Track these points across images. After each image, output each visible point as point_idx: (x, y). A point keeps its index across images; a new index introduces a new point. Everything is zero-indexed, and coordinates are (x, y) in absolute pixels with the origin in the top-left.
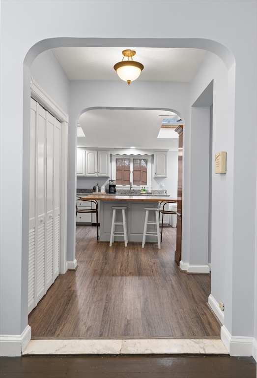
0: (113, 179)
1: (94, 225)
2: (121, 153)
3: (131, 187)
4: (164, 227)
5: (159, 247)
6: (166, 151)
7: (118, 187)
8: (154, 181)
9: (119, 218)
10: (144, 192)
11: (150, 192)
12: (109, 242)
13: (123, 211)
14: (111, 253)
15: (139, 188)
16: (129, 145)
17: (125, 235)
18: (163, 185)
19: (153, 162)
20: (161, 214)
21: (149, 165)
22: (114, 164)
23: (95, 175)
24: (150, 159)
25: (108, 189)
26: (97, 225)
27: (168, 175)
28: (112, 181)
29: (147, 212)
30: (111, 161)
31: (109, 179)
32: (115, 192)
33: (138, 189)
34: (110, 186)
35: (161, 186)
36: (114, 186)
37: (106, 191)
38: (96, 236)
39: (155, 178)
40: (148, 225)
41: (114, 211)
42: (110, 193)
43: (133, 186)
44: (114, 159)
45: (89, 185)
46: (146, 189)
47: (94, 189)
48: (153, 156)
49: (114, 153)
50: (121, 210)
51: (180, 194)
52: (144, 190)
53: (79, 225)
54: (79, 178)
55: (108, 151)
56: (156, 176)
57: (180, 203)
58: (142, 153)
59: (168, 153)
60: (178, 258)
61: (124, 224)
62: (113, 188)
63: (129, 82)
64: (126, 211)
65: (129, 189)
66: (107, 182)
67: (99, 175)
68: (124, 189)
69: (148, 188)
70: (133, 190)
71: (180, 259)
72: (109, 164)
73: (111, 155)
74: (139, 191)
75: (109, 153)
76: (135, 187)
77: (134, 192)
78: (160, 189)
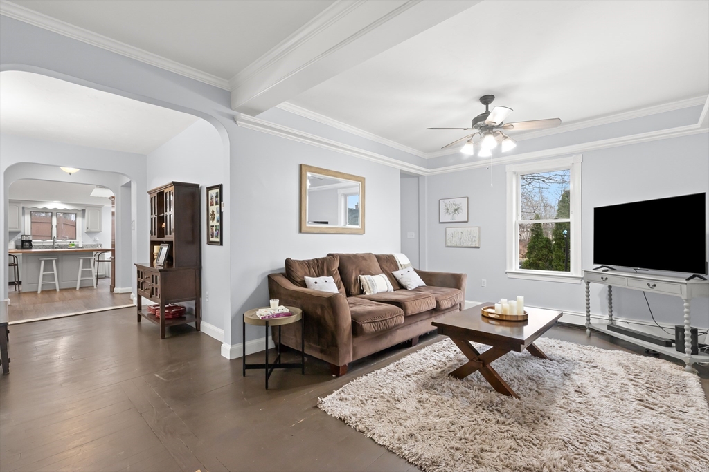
0: (26, 234)
2: (41, 206)
3: (54, 242)
5: (95, 287)
6: (100, 207)
7: (34, 243)
8: (86, 235)
9: (48, 268)
10: (73, 247)
11: (81, 246)
13: (54, 262)
14: (40, 298)
15: (66, 242)
16: (52, 198)
17: (57, 283)
18: (97, 240)
19: (83, 216)
20: (96, 263)
21: (79, 219)
22: (28, 217)
24: (80, 213)
25: (20, 244)
27: (103, 230)
28: (26, 236)
29: (81, 261)
30: (24, 214)
31: (21, 234)
32: (31, 247)
33: (65, 244)
34: (23, 242)
35: (95, 240)
36: (30, 241)
39: (87, 233)
40: (82, 271)
41: (43, 263)
42: (23, 248)
43: (57, 241)
44: (28, 212)
46: (75, 243)
48: (84, 211)
49: (29, 206)
50: (52, 260)
51: (113, 246)
52: (73, 245)
55: (20, 203)
56: (89, 230)
57: (113, 252)
58: (70, 208)
59: (103, 209)
60: (113, 287)
61: (55, 272)
62: (27, 244)
63: (70, 174)
64: (57, 261)
66: (19, 237)
68: (44, 244)
69: (78, 242)
70: (57, 245)
71: (114, 287)
72: (22, 218)
73: (23, 208)
74: (66, 246)
75: (21, 206)
76: (59, 242)
77: (59, 247)
78: (94, 244)
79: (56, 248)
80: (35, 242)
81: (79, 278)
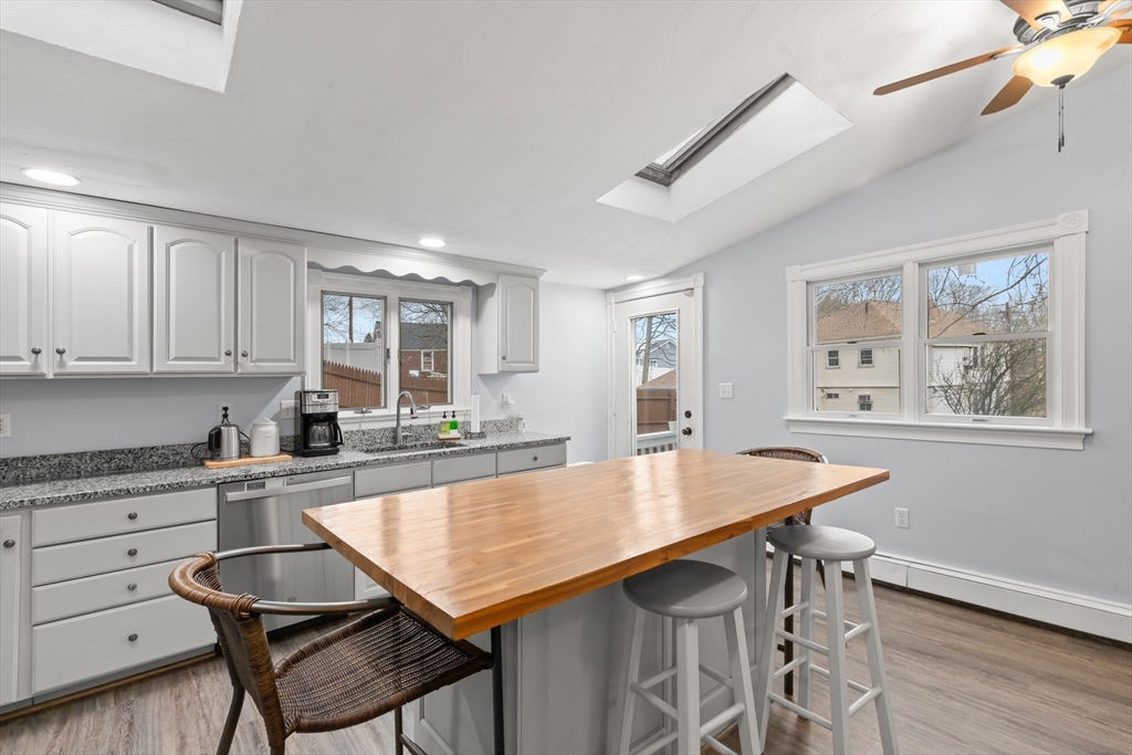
6: (534, 275)
8: (482, 387)
11: (476, 428)
18: (512, 402)
22: (314, 315)
23: (223, 365)
24: (464, 301)
33: (428, 422)
34: (307, 421)
36: (331, 419)
37: (286, 447)
46: (459, 419)
47: (215, 442)
52: (454, 426)
55: (300, 244)
56: (506, 366)
62: (322, 430)
65: (394, 424)
67: (248, 367)
68: (365, 427)
69: (466, 413)
70: (408, 428)
72: (306, 313)
75: (306, 258)
78: (502, 417)
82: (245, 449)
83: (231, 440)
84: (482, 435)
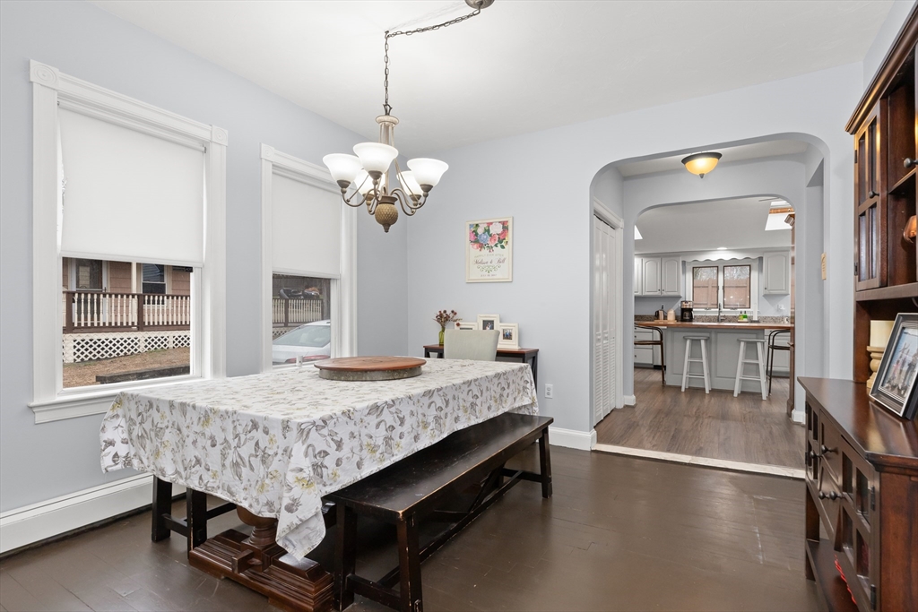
0: (687, 300)
1: (657, 368)
2: (702, 258)
3: (720, 312)
4: (775, 377)
5: (764, 397)
6: (786, 250)
7: (695, 312)
8: (765, 301)
9: (695, 353)
10: (745, 320)
11: (755, 319)
12: (680, 387)
13: (703, 342)
14: (684, 399)
15: (736, 312)
16: (714, 244)
17: (706, 377)
18: (783, 308)
19: (761, 270)
21: (755, 275)
22: (689, 276)
23: (658, 293)
24: (755, 265)
25: (679, 314)
26: (661, 368)
28: (686, 302)
29: (743, 344)
30: (684, 272)
31: (681, 300)
32: (691, 319)
33: (734, 315)
34: (683, 310)
35: (779, 310)
36: (690, 310)
37: (677, 318)
38: (661, 380)
39: (765, 296)
40: (744, 364)
41: (688, 342)
42: (683, 320)
43: (723, 310)
44: (689, 268)
45: (649, 310)
46: (748, 315)
47: (657, 316)
48: (761, 259)
49: (689, 259)
52: (745, 317)
53: (638, 367)
54: (637, 298)
55: (679, 256)
56: (767, 292)
57: (792, 331)
58: (739, 256)
61: (704, 360)
62: (687, 314)
63: (702, 176)
64: (707, 342)
65: (717, 315)
66: (678, 305)
67: (665, 294)
68: (707, 315)
69: (752, 312)
70: (724, 316)
72: (682, 277)
73: (684, 263)
74: (735, 319)
75: (681, 259)
76: (726, 312)
77: (726, 319)
78: (776, 315)
79: (722, 321)
80: (697, 312)
81: (739, 377)
82: (665, 317)
83: (661, 314)
84: (758, 322)
